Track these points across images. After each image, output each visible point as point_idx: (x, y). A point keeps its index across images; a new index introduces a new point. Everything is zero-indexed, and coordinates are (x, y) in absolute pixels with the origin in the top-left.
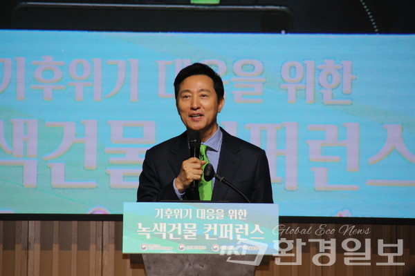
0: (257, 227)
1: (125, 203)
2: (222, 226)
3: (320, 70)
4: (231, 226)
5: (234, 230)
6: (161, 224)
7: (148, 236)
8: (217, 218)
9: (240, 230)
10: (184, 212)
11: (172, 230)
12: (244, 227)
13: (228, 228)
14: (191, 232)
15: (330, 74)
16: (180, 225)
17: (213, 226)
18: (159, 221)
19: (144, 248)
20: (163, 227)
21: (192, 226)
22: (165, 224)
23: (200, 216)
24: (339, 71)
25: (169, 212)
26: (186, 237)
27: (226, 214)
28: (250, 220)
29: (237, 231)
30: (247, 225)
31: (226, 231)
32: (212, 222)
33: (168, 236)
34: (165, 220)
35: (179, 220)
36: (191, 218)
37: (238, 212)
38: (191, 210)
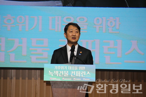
0: (88, 72)
1: (45, 64)
2: (77, 72)
3: (108, 21)
4: (80, 72)
5: (81, 73)
6: (57, 71)
7: (52, 75)
8: (75, 69)
9: (83, 73)
10: (64, 67)
11: (60, 73)
12: (84, 72)
13: (79, 73)
14: (67, 74)
15: (111, 22)
16: (63, 71)
17: (74, 72)
18: (56, 70)
19: (51, 79)
20: (57, 72)
21: (67, 72)
22: (58, 71)
23: (69, 68)
24: (114, 21)
25: (59, 67)
26: (65, 76)
27: (78, 68)
28: (86, 70)
29: (82, 74)
30: (85, 72)
31: (78, 74)
32: (73, 71)
33: (59, 75)
34: (58, 70)
35: (62, 70)
36: (66, 69)
37: (82, 67)
38: (66, 67)
